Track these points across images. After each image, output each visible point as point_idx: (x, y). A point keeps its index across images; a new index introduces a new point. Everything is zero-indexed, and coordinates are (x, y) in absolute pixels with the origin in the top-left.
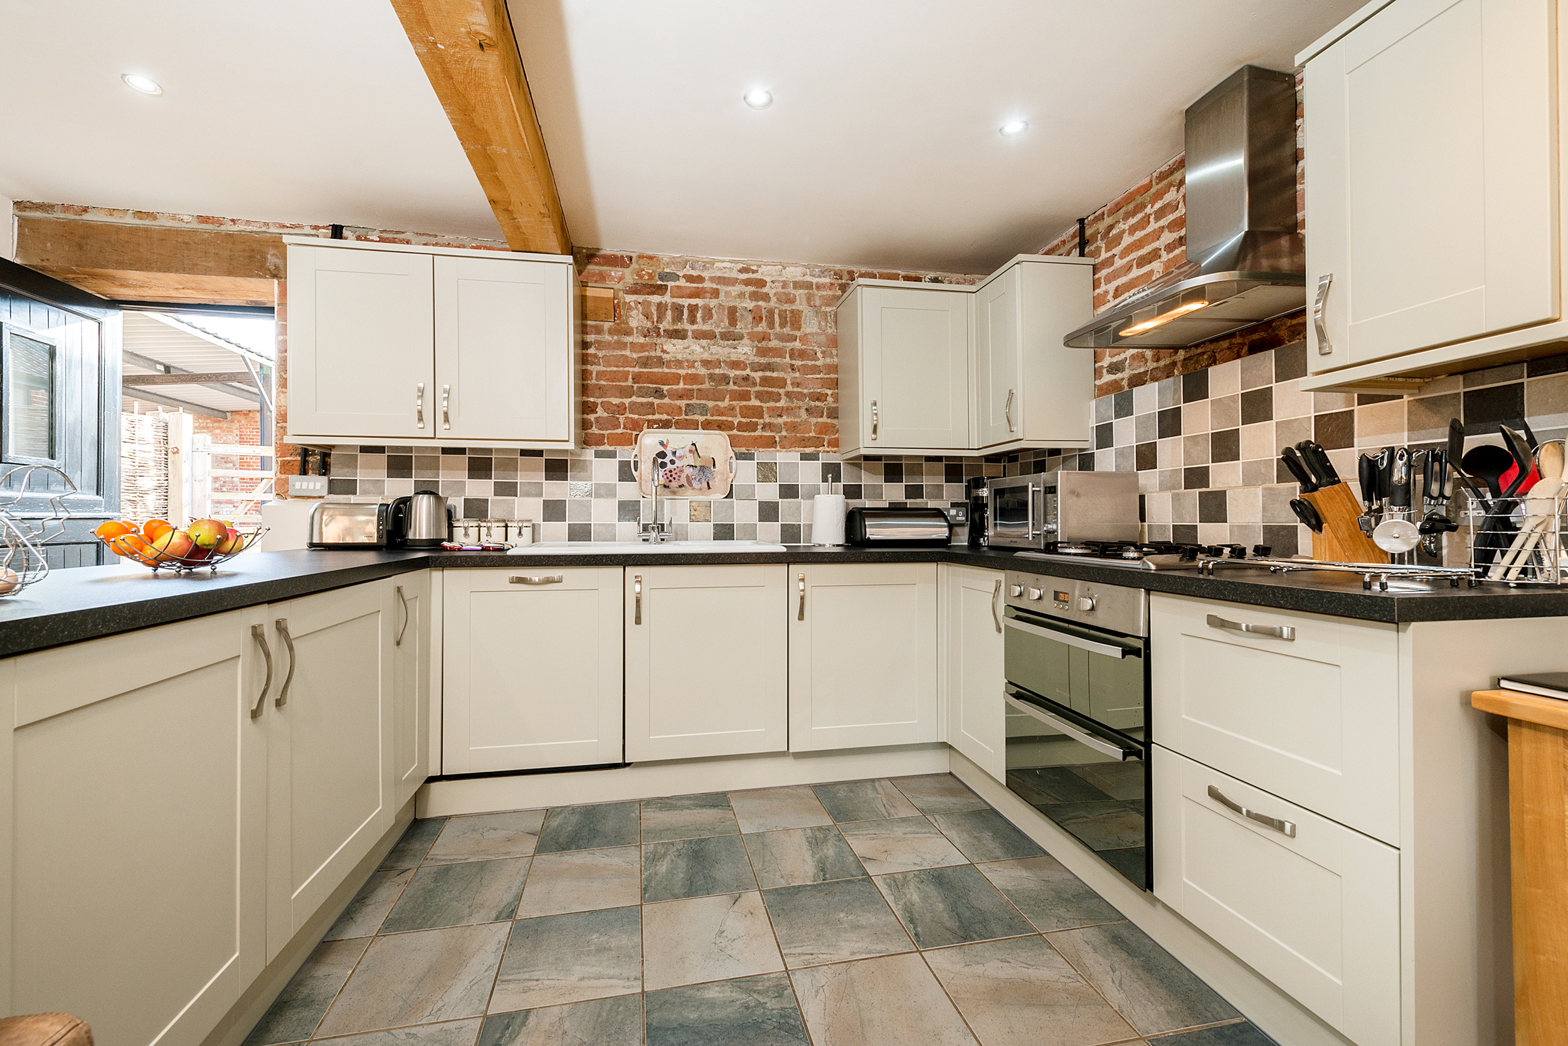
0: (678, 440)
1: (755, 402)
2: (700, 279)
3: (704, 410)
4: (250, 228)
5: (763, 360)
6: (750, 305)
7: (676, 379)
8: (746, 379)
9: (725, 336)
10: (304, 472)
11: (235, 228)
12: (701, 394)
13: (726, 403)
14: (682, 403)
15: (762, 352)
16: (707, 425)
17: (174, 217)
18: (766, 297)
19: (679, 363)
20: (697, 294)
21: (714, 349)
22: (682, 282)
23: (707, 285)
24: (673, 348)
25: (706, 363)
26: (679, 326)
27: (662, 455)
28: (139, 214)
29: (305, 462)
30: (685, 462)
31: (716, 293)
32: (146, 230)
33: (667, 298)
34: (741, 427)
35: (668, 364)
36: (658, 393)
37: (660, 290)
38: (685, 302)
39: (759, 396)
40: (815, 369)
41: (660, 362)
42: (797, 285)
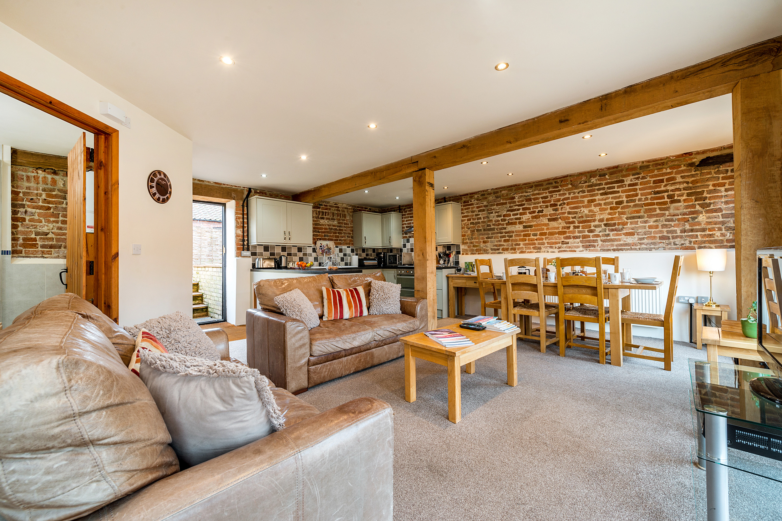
0: (324, 243)
1: (338, 234)
2: (327, 206)
3: (328, 236)
4: (228, 186)
5: (339, 225)
6: (337, 212)
7: (322, 229)
8: (336, 229)
9: (332, 219)
10: (243, 250)
11: (224, 186)
12: (327, 232)
13: (332, 235)
14: (323, 234)
15: (339, 223)
16: (329, 240)
17: (209, 182)
18: (339, 211)
19: (323, 225)
20: (326, 209)
21: (330, 222)
22: (323, 206)
23: (328, 207)
24: (322, 221)
25: (328, 225)
26: (323, 216)
27: (321, 246)
28: (199, 180)
29: (243, 248)
30: (325, 248)
31: (330, 209)
32: (201, 184)
33: (320, 210)
34: (335, 240)
35: (321, 225)
36: (319, 232)
37: (319, 208)
38: (324, 211)
39: (338, 233)
40: (349, 227)
41: (319, 225)
42: (345, 208)
